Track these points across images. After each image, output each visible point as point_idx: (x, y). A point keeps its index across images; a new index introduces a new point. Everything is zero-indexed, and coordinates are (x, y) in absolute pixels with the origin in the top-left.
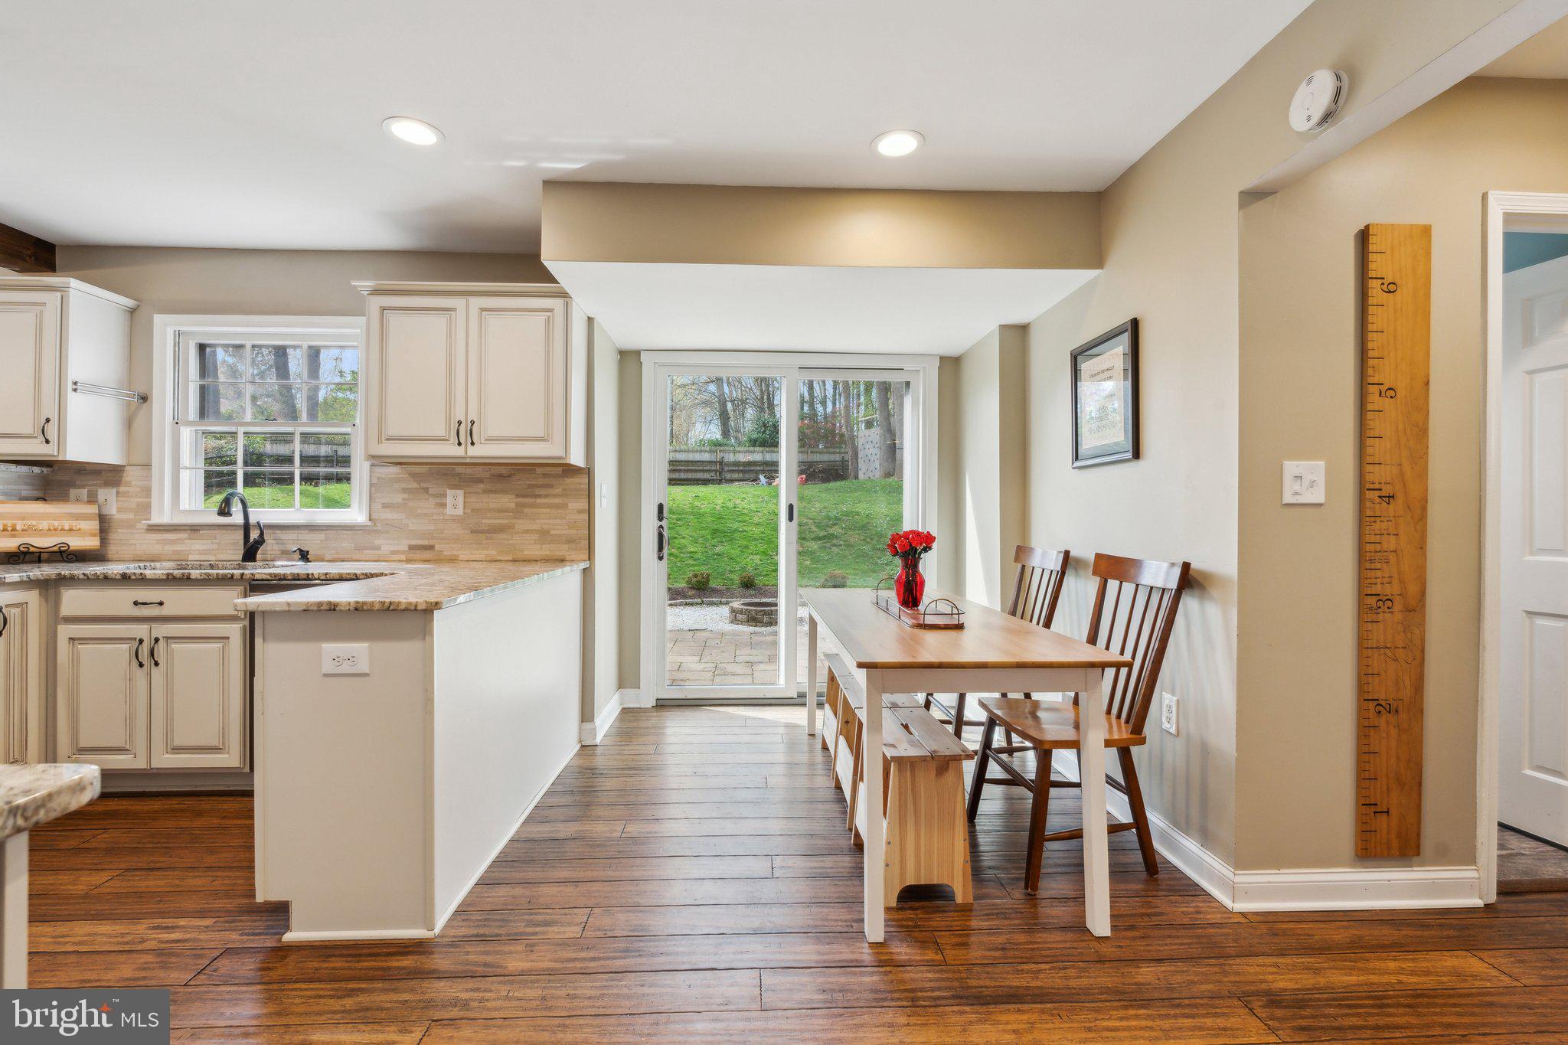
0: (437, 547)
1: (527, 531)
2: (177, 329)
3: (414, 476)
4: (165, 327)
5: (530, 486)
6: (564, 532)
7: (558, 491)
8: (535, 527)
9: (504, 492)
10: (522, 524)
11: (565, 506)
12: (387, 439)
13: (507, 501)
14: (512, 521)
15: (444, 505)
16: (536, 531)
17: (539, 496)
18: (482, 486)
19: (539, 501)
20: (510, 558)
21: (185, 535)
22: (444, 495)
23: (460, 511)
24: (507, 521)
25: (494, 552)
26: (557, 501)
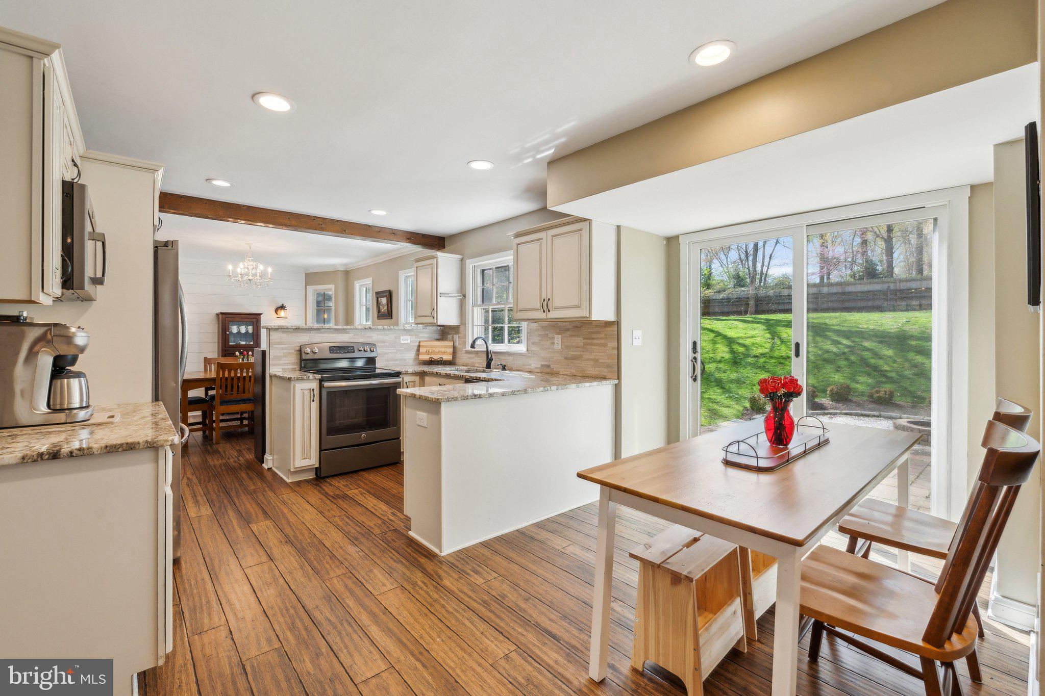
0: (552, 366)
1: (588, 360)
2: (473, 265)
3: (543, 328)
4: (470, 264)
5: (590, 333)
6: (606, 361)
7: (602, 335)
8: (592, 357)
9: (578, 336)
10: (586, 355)
11: (605, 345)
12: (520, 311)
13: (579, 341)
14: (582, 353)
15: (553, 343)
16: (592, 360)
17: (594, 339)
18: (569, 333)
19: (594, 341)
20: (581, 375)
21: (474, 355)
22: (553, 338)
23: (560, 347)
24: (579, 353)
25: (574, 371)
26: (602, 341)
